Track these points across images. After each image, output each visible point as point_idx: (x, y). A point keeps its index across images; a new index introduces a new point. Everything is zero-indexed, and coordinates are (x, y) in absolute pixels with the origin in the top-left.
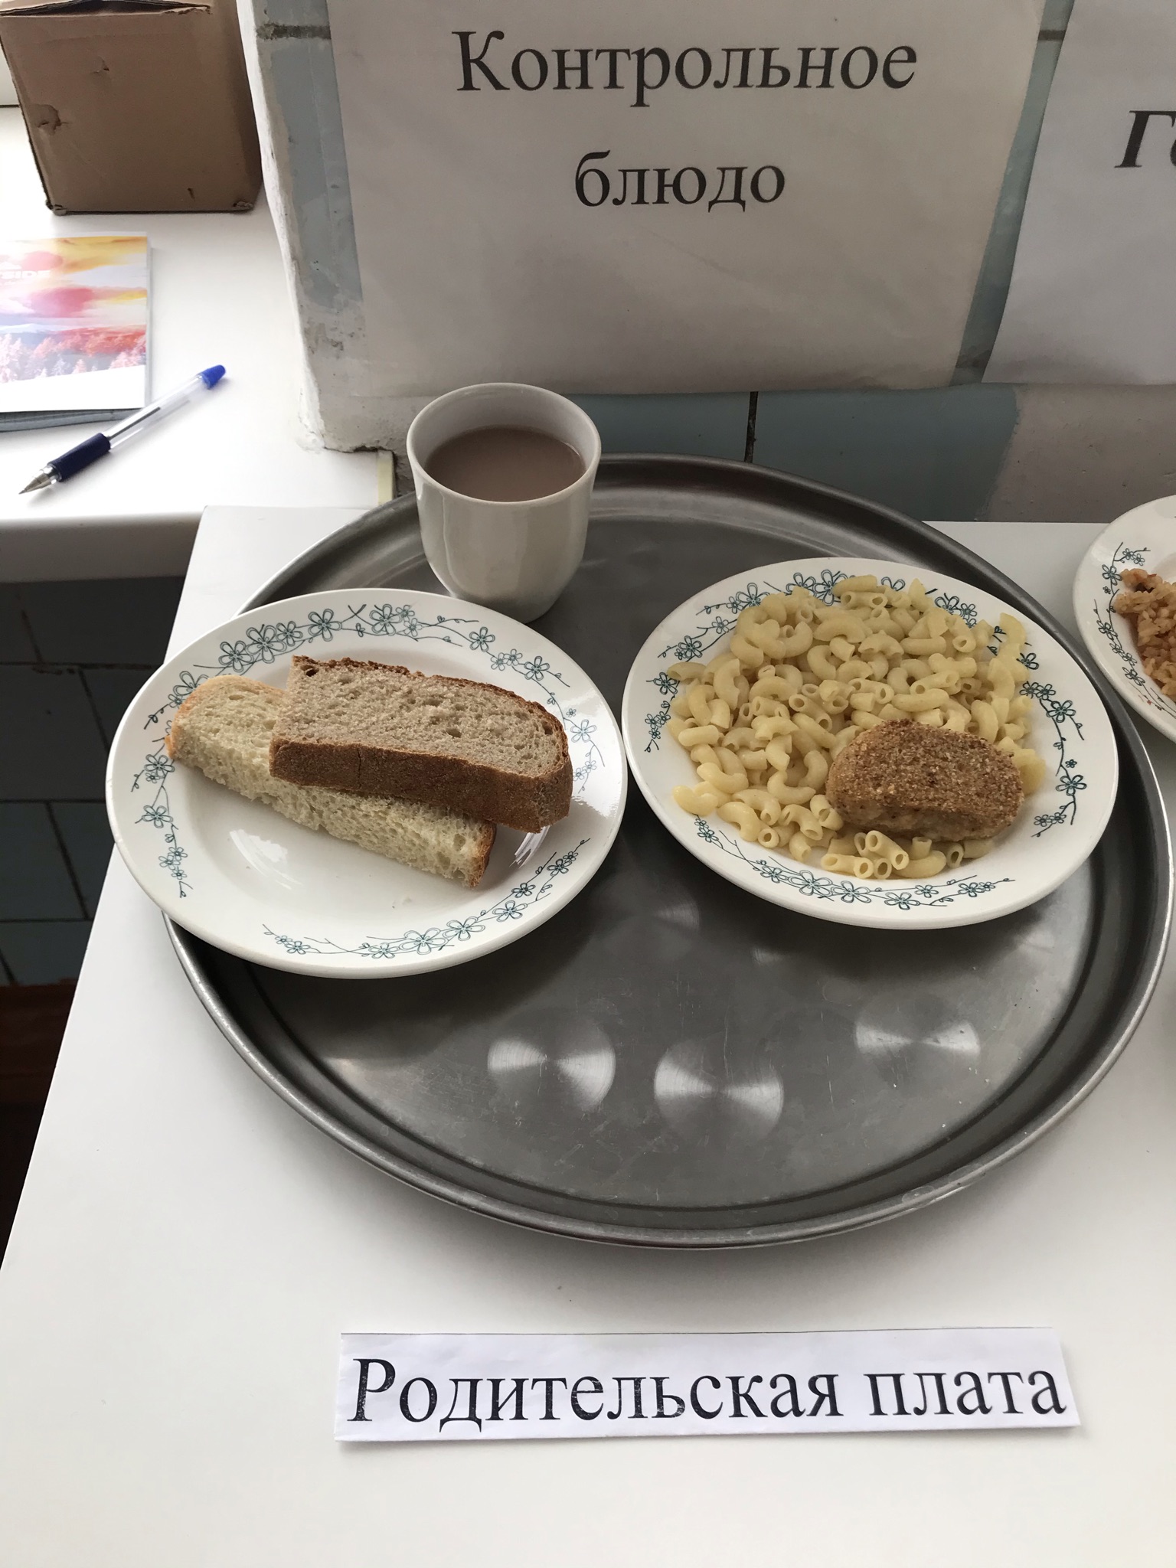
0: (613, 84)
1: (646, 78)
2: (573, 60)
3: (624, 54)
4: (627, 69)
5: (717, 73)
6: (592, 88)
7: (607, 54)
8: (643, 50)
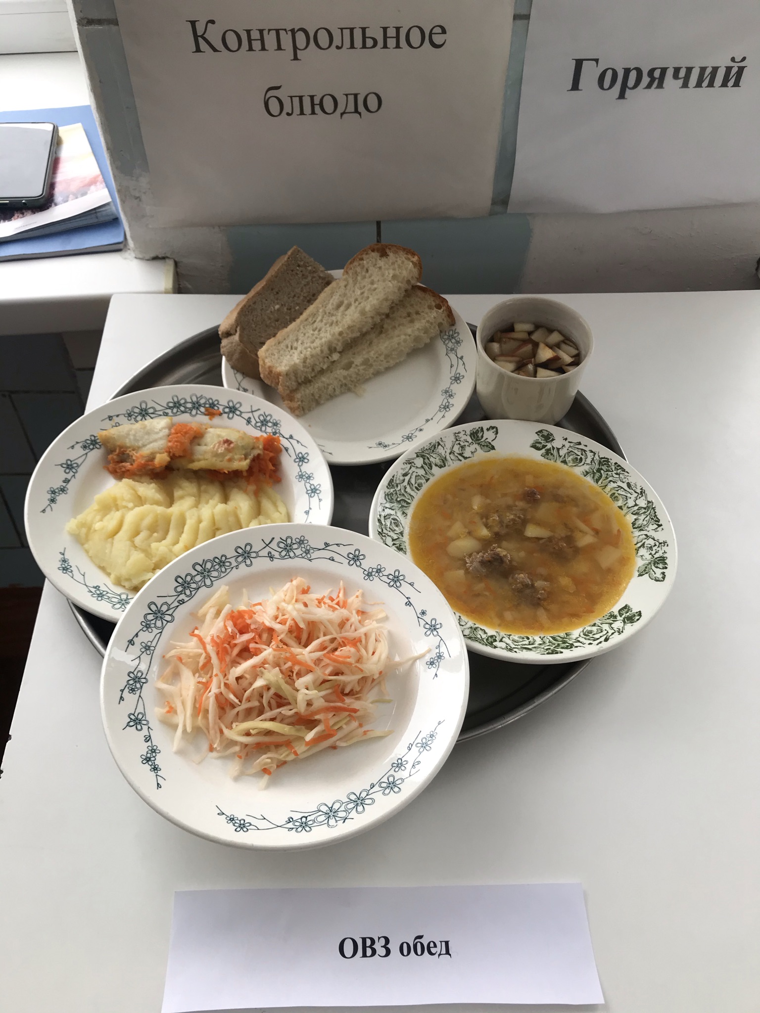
0: (279, 48)
1: (298, 45)
2: (255, 35)
3: (284, 31)
4: (286, 39)
5: (337, 41)
6: (268, 50)
7: (275, 31)
8: (294, 29)
